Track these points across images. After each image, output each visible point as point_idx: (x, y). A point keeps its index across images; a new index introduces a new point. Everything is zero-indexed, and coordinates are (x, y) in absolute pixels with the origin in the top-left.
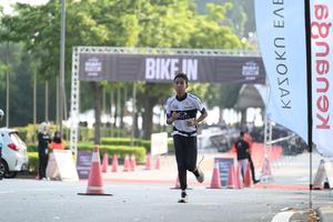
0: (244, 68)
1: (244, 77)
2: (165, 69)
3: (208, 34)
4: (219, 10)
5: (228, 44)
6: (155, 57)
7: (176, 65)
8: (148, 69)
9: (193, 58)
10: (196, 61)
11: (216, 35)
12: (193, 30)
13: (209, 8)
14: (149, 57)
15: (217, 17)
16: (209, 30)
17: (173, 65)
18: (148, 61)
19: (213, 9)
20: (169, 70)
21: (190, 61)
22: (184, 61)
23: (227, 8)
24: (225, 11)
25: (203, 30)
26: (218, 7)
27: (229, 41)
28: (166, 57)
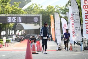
0: (34, 19)
1: (34, 21)
2: (13, 20)
3: (16, 10)
4: (17, 4)
5: (21, 13)
6: (10, 17)
7: (16, 18)
8: (8, 20)
9: (20, 16)
10: (21, 17)
11: (18, 10)
12: (12, 9)
13: (15, 3)
14: (9, 16)
15: (17, 6)
16: (16, 9)
17: (15, 18)
18: (8, 17)
19: (16, 4)
20: (14, 20)
21: (19, 17)
22: (18, 17)
23: (19, 3)
24: (19, 4)
25: (14, 9)
26: (17, 3)
27: (22, 12)
28: (13, 17)
